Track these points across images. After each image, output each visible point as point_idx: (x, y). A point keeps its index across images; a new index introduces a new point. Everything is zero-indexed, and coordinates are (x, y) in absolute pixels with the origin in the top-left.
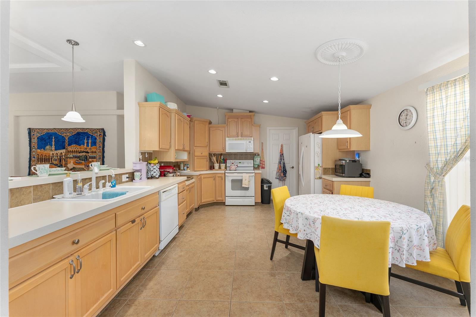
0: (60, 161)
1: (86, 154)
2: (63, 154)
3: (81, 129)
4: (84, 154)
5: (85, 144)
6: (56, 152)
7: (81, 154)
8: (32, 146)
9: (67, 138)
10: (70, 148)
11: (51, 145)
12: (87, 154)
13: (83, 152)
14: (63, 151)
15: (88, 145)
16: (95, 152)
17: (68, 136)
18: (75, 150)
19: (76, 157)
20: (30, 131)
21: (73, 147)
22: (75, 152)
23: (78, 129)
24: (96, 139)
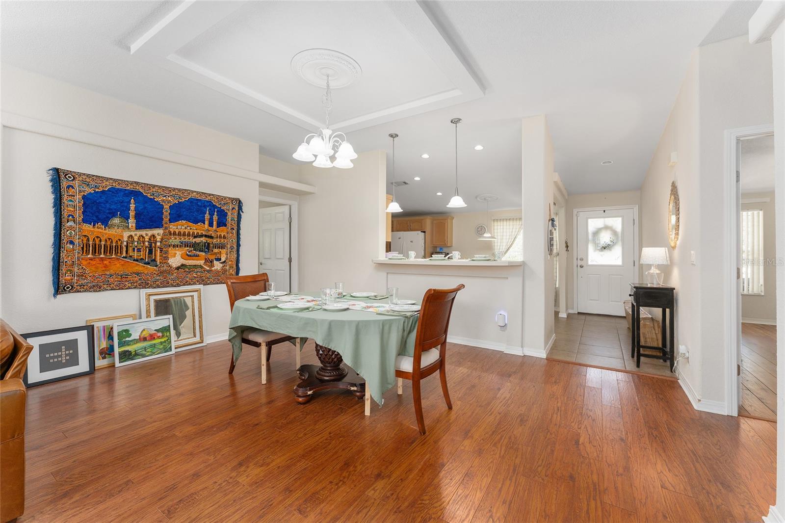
0: (150, 252)
1: (207, 239)
2: (158, 238)
3: (198, 193)
4: (203, 239)
5: (207, 223)
6: (139, 233)
7: (198, 240)
8: (65, 214)
9: (166, 207)
10: (173, 227)
11: (127, 218)
12: (209, 240)
13: (201, 236)
14: (158, 232)
15: (211, 225)
16: (224, 237)
17: (169, 202)
18: (186, 230)
19: (187, 245)
20: (57, 176)
21: (181, 226)
22: (184, 235)
23: (193, 192)
24: (226, 215)
